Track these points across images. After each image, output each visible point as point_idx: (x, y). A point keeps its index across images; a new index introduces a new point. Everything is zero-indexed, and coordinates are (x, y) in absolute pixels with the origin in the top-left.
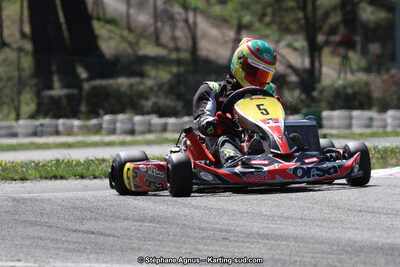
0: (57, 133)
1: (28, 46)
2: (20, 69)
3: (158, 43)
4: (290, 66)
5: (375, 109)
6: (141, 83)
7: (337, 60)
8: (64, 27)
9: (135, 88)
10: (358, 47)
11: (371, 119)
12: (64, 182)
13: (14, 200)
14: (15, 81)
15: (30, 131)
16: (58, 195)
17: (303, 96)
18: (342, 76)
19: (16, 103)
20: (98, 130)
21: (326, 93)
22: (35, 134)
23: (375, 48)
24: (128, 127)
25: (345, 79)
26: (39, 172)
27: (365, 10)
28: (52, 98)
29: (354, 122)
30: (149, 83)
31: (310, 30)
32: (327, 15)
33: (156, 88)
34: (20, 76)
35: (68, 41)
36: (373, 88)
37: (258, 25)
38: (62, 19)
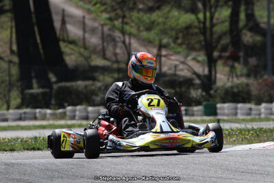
0: (35, 118)
1: (16, 59)
2: (10, 75)
3: (105, 57)
4: (195, 73)
5: (253, 102)
6: (93, 85)
7: (227, 69)
8: (40, 46)
9: (89, 88)
10: (242, 60)
11: (250, 109)
12: (40, 152)
13: (6, 164)
14: (7, 83)
15: (17, 117)
16: (36, 161)
17: (204, 94)
18: (230, 79)
19: (7, 98)
20: (63, 116)
21: (219, 91)
22: (20, 119)
23: (253, 61)
24: (84, 114)
25: (232, 82)
26: (23, 145)
27: (246, 35)
28: (31, 95)
29: (239, 111)
30: (99, 84)
31: (208, 48)
32: (220, 38)
33: (103, 88)
34: (10, 80)
35: (43, 56)
36: (252, 88)
37: (172, 45)
38: (39, 41)
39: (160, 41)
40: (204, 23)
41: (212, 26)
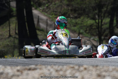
2: (14, 43)
4: (94, 45)
14: (13, 47)
27: (116, 30)
37: (84, 33)
38: (27, 29)
39: (79, 31)
40: (98, 24)
41: (102, 25)
